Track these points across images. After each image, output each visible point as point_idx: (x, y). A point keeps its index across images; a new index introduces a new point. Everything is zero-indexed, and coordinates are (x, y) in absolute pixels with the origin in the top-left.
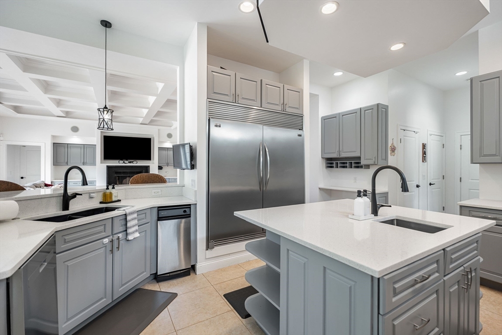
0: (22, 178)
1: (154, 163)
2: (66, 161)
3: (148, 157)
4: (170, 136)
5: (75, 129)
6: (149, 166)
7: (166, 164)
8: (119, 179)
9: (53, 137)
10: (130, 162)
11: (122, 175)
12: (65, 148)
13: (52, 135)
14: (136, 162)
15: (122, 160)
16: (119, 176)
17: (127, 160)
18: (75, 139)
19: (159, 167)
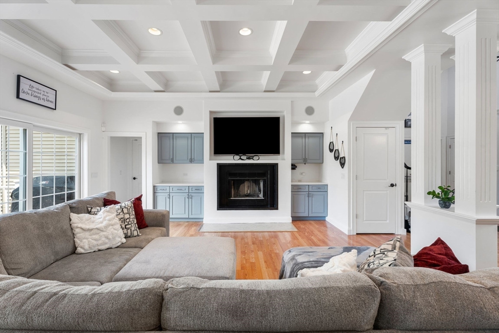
0: (134, 178)
1: (284, 159)
2: (171, 157)
3: (275, 149)
4: (310, 111)
5: (179, 111)
6: (277, 164)
7: (302, 161)
8: (233, 183)
9: (157, 124)
10: (249, 158)
11: (238, 178)
12: (170, 139)
13: (153, 122)
14: (257, 158)
15: (237, 154)
16: (234, 180)
17: (244, 154)
18: (180, 127)
19: (292, 165)
